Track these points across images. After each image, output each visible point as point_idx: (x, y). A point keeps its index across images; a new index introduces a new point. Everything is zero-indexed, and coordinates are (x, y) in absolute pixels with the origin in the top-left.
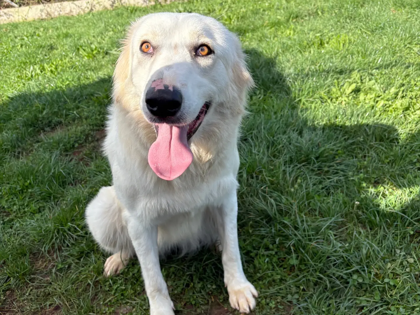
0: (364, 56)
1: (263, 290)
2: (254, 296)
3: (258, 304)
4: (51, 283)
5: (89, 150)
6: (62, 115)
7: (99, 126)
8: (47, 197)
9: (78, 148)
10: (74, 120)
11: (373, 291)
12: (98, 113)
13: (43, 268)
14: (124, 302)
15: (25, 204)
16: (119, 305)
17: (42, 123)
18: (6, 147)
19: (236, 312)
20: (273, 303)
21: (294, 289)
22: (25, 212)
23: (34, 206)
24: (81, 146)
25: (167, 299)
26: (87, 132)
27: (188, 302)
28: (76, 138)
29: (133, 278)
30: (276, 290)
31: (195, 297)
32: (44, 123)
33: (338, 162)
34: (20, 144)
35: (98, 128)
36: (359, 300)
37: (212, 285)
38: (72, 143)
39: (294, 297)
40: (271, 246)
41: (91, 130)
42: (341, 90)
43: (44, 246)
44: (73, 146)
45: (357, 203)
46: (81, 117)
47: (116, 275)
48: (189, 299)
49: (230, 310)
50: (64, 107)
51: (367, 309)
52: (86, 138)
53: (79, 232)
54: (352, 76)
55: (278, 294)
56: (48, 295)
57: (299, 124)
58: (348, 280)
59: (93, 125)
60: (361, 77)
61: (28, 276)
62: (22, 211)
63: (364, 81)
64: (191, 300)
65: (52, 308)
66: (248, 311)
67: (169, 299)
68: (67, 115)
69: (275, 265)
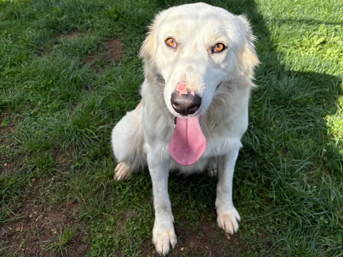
0: (330, 11)
1: (245, 216)
2: (237, 220)
3: (241, 228)
4: (69, 179)
5: (100, 59)
6: (77, 22)
7: (108, 38)
8: (66, 98)
9: (90, 55)
10: (87, 29)
11: (336, 233)
12: (108, 26)
13: (63, 163)
14: (131, 207)
15: (48, 101)
16: (126, 208)
17: (61, 26)
18: (31, 45)
19: (222, 231)
20: (254, 229)
21: (271, 220)
22: (47, 108)
23: (55, 104)
24: (93, 53)
25: (170, 214)
26: (98, 42)
27: (183, 216)
28: (90, 46)
29: (138, 186)
30: (257, 219)
31: (189, 212)
32: (62, 27)
33: (308, 108)
34: (42, 43)
35: (107, 39)
36: (324, 239)
37: (203, 204)
38: (85, 49)
39: (271, 227)
40: (253, 179)
41: (101, 40)
42: (311, 40)
43: (64, 143)
44: (87, 52)
45: (324, 150)
46: (93, 27)
47: (124, 180)
48: (185, 213)
49: (217, 228)
50: (80, 15)
51: (330, 249)
52: (98, 47)
53: (94, 136)
54: (319, 28)
55: (257, 222)
56: (67, 189)
57: (277, 68)
58: (316, 220)
59: (103, 36)
60: (327, 30)
61: (51, 168)
62: (45, 107)
63: (329, 34)
64: (186, 214)
65: (72, 201)
66: (232, 232)
67: (171, 214)
68: (82, 23)
69: (255, 194)
